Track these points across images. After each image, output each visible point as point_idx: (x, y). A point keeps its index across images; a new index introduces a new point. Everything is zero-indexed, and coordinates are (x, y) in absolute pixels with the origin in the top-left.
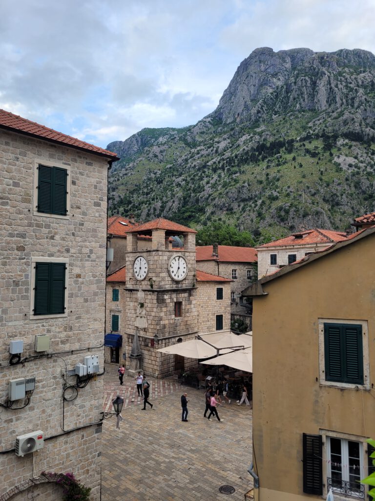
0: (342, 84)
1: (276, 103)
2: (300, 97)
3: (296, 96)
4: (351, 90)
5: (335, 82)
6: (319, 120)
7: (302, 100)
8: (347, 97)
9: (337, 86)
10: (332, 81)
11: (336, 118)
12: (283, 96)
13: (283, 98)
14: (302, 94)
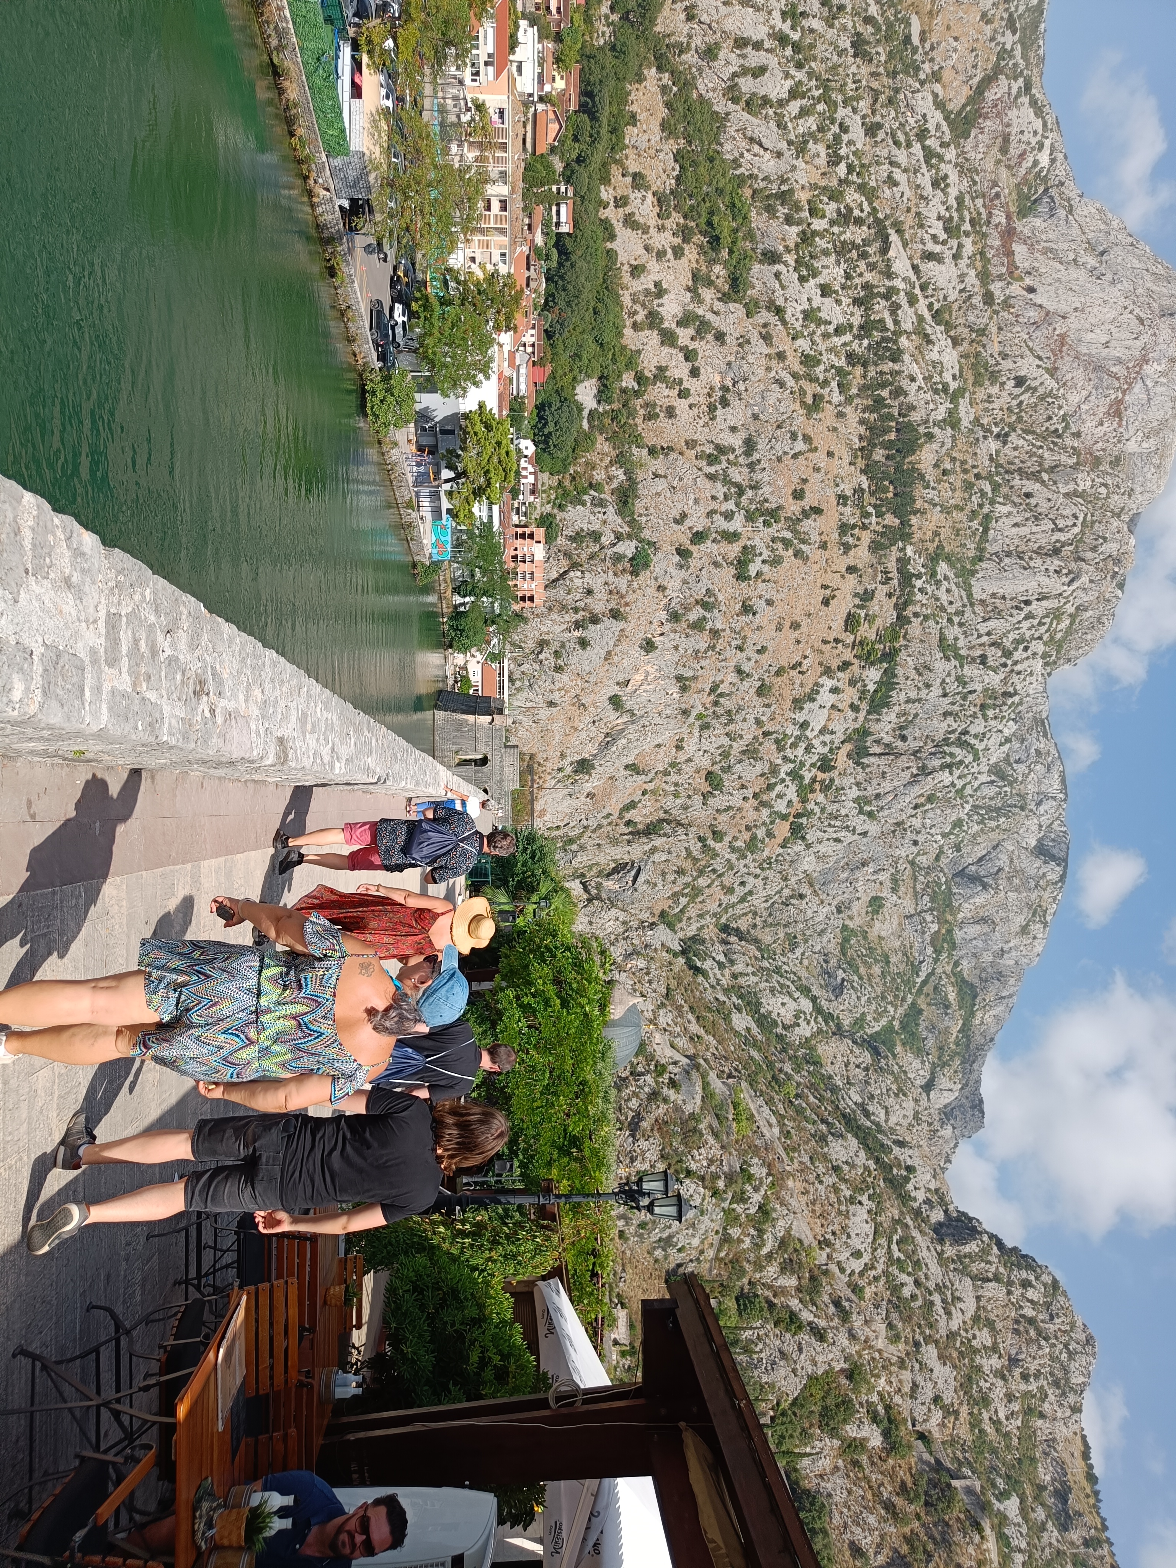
0: (1029, 629)
1: (1033, 433)
2: (1028, 515)
3: (1033, 501)
4: (1007, 654)
5: (1041, 612)
6: (948, 591)
7: (1018, 519)
8: (993, 644)
9: (1027, 617)
10: (1044, 603)
11: (942, 639)
12: (1046, 455)
13: (1041, 457)
14: (1036, 518)
